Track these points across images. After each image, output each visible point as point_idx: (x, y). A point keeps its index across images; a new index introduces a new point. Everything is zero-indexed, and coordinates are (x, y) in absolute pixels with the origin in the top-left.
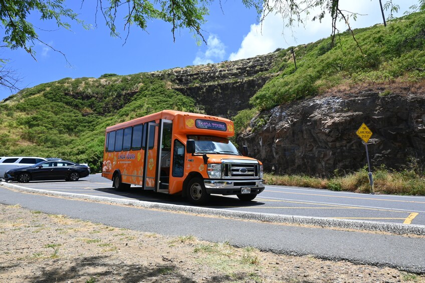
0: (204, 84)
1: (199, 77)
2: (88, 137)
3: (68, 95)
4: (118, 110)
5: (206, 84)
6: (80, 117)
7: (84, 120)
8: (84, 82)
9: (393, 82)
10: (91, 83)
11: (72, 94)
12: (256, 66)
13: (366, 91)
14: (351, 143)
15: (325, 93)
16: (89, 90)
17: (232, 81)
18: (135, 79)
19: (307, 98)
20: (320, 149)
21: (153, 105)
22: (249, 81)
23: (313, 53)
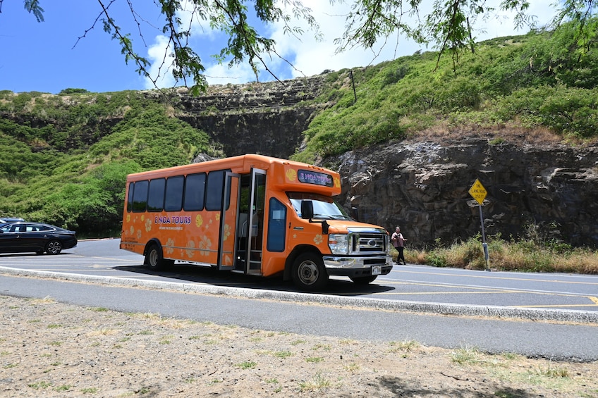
0: (223, 113)
1: (216, 102)
2: (44, 185)
3: (7, 117)
4: (90, 144)
5: (227, 114)
6: (28, 152)
7: (35, 158)
8: (33, 99)
9: (503, 127)
10: (47, 101)
11: (13, 116)
12: (296, 92)
13: (470, 137)
14: (453, 204)
15: (416, 136)
16: (44, 113)
17: (263, 111)
18: (118, 99)
19: (391, 141)
20: (413, 211)
21: (147, 139)
22: (287, 112)
23: (377, 80)
